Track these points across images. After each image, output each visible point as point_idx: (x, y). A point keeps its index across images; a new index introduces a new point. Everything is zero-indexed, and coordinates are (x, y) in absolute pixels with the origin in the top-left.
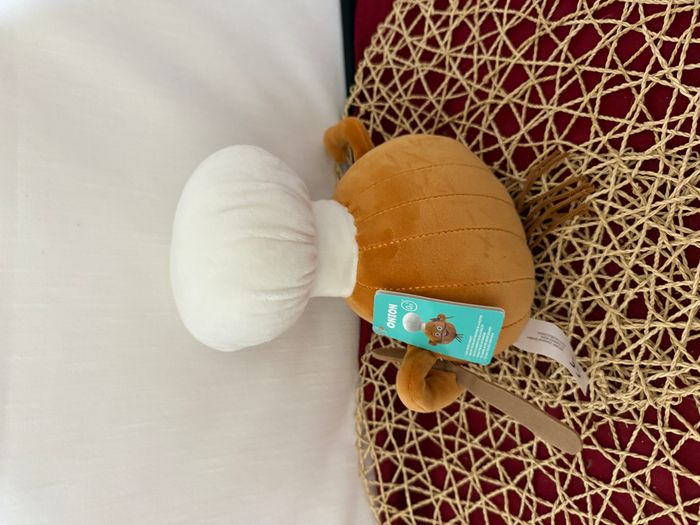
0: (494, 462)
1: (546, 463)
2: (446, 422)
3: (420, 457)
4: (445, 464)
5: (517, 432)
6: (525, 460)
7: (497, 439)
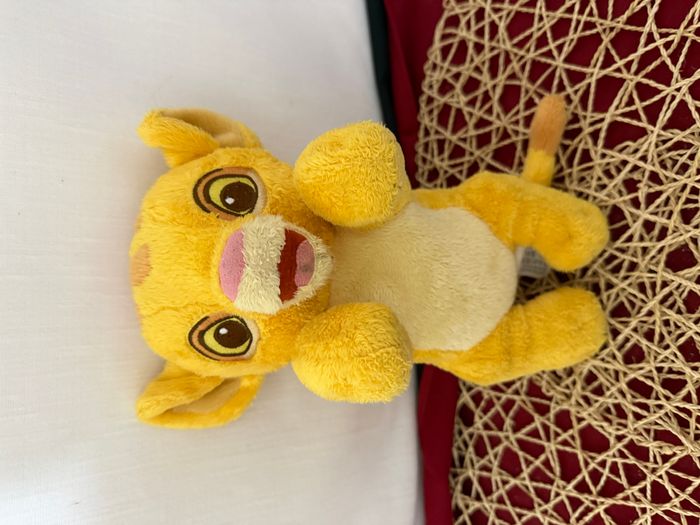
0: (596, 511)
1: (667, 506)
2: (532, 467)
3: (509, 508)
4: (539, 515)
5: (622, 472)
6: (637, 506)
7: (596, 483)
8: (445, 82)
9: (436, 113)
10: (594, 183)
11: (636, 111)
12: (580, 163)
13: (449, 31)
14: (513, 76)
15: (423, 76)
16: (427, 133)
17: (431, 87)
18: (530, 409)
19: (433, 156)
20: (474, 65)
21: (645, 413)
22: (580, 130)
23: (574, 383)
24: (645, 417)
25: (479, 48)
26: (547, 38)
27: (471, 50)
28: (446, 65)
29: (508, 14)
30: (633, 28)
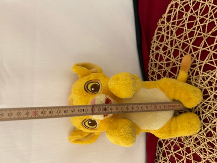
8: (157, 46)
9: (154, 55)
10: (199, 82)
11: (213, 61)
12: (195, 75)
13: (159, 32)
14: (177, 47)
15: (151, 44)
16: (152, 61)
17: (153, 48)
18: (178, 145)
19: (153, 68)
20: (166, 42)
21: (212, 153)
22: (196, 65)
23: (191, 140)
24: (212, 154)
25: (167, 37)
26: (187, 37)
27: (165, 38)
28: (158, 42)
29: (176, 28)
30: (213, 36)
